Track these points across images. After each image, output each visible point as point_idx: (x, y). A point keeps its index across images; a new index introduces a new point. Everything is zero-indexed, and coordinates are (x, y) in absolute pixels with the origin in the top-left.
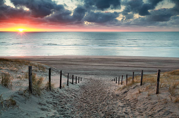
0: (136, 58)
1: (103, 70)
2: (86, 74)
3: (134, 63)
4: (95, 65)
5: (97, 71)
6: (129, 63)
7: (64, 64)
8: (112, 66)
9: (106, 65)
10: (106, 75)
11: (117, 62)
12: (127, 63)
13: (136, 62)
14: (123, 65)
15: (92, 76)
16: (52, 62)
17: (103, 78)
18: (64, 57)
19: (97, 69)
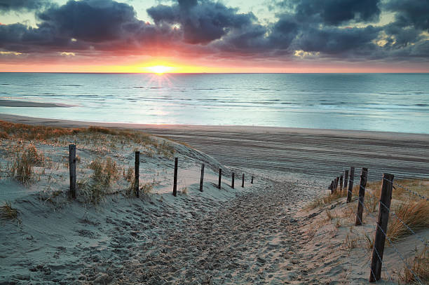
0: (415, 138)
1: (325, 162)
2: (283, 169)
3: (408, 150)
4: (307, 151)
5: (309, 165)
6: (392, 149)
7: (238, 144)
8: (349, 154)
9: (334, 150)
10: (329, 175)
11: (362, 146)
12: (389, 148)
13: (411, 147)
14: (376, 154)
15: (297, 174)
16: (213, 138)
17: (321, 182)
18: (241, 129)
19: (311, 160)
